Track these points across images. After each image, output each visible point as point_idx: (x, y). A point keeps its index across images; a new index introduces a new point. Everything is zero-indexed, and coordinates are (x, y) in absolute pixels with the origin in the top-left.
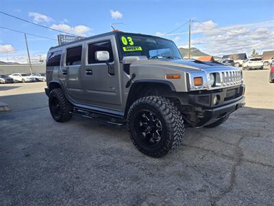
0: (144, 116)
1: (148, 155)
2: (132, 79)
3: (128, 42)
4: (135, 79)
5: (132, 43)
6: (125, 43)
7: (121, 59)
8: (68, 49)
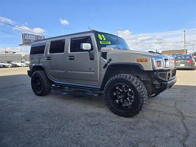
0: (117, 88)
1: (122, 116)
2: (108, 62)
3: (103, 38)
4: (111, 63)
5: (105, 39)
6: (101, 39)
7: (99, 49)
8: (52, 42)
